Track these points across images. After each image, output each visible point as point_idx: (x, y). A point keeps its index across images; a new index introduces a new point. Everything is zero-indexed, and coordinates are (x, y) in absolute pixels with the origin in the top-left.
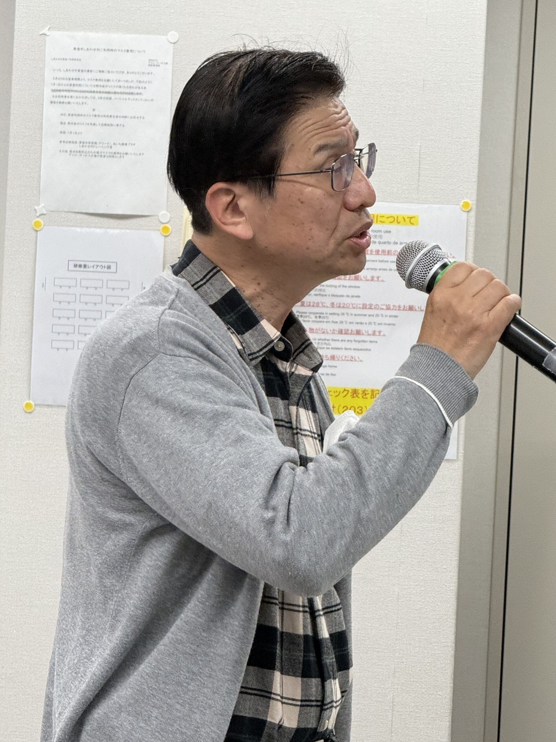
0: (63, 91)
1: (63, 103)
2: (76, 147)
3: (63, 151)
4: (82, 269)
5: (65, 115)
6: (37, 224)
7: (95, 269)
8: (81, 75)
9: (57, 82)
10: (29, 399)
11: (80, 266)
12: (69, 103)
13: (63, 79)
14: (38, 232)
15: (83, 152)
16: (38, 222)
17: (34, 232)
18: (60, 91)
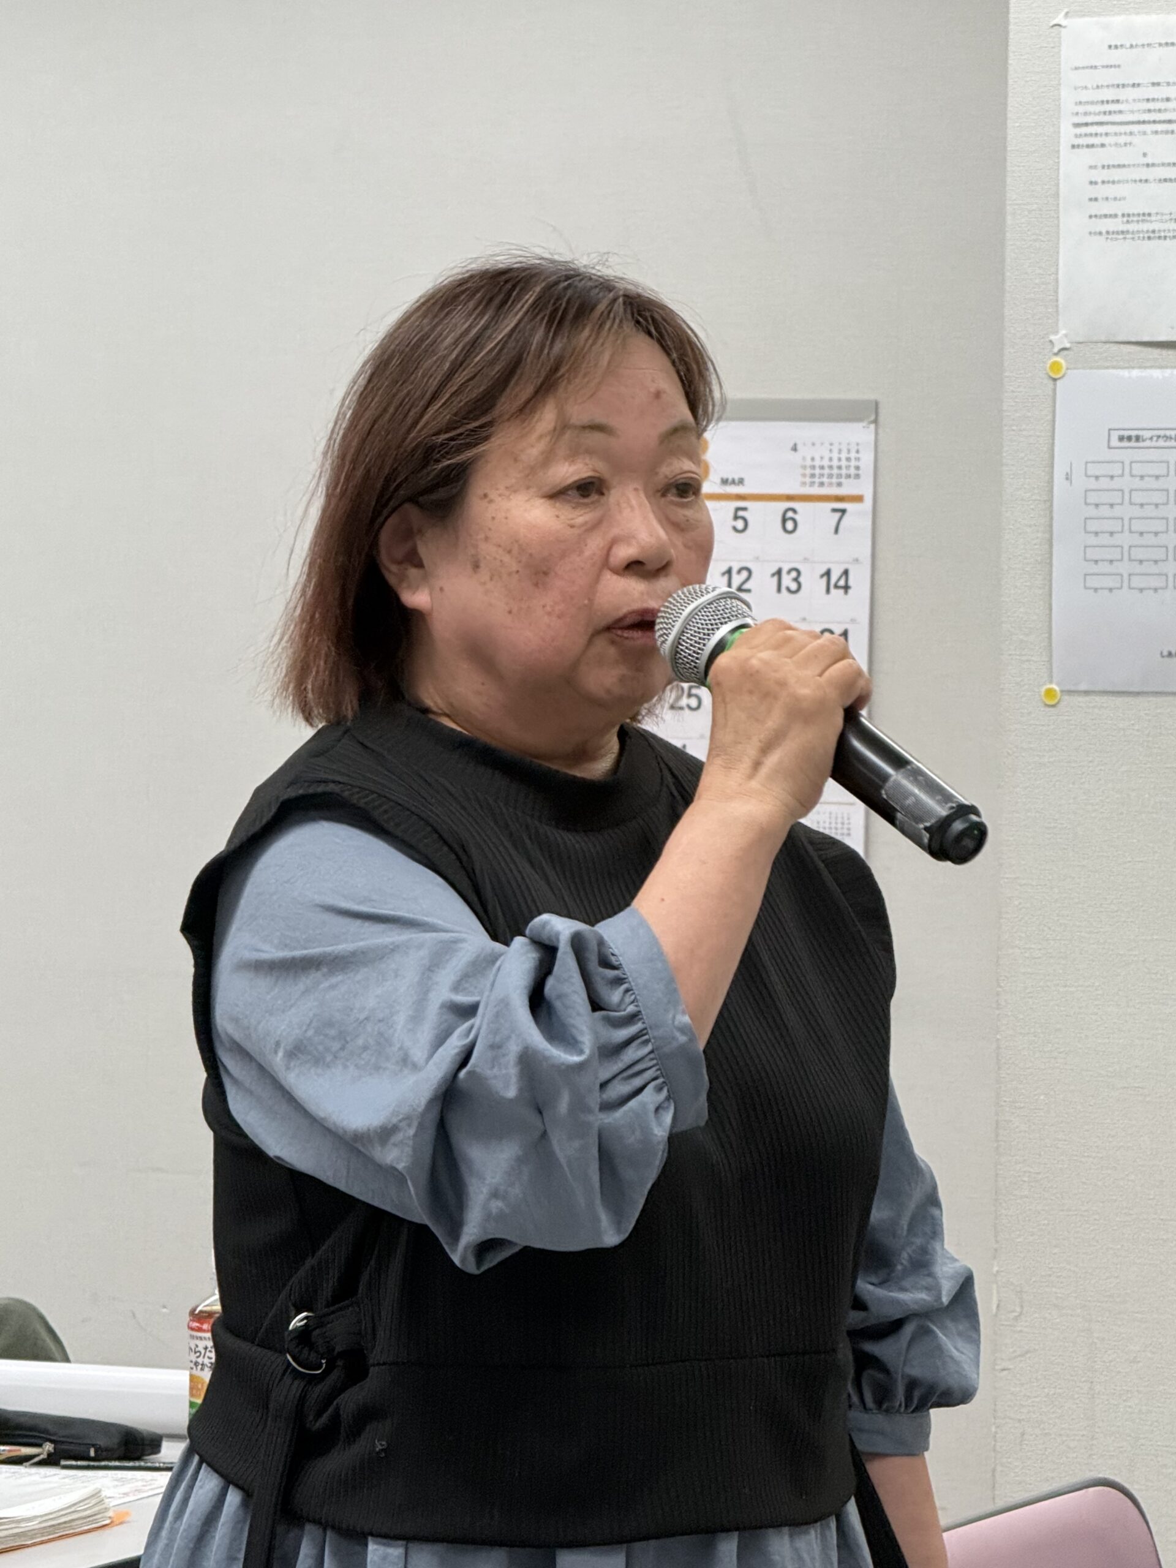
0: (1092, 124)
1: (1093, 146)
2: (1117, 225)
3: (1095, 233)
4: (1133, 444)
5: (1095, 167)
6: (1056, 366)
7: (1154, 444)
8: (1122, 94)
9: (1081, 109)
10: (1051, 682)
11: (1129, 438)
12: (1103, 145)
13: (1092, 103)
14: (1058, 382)
15: (1128, 232)
16: (1055, 363)
17: (1051, 382)
18: (1086, 124)
